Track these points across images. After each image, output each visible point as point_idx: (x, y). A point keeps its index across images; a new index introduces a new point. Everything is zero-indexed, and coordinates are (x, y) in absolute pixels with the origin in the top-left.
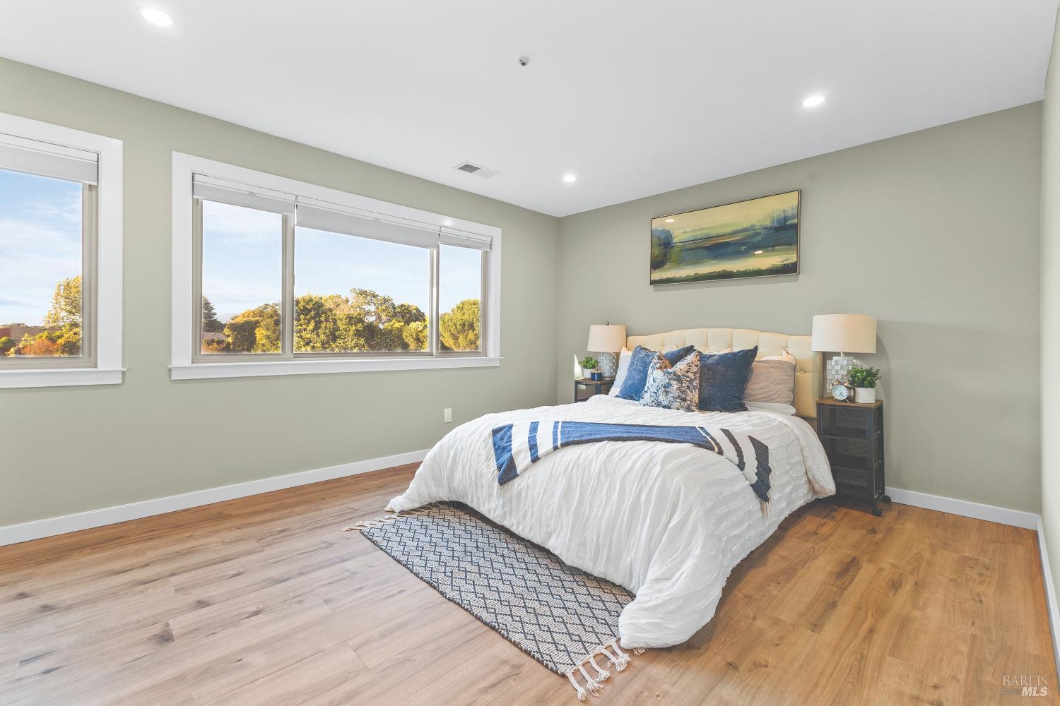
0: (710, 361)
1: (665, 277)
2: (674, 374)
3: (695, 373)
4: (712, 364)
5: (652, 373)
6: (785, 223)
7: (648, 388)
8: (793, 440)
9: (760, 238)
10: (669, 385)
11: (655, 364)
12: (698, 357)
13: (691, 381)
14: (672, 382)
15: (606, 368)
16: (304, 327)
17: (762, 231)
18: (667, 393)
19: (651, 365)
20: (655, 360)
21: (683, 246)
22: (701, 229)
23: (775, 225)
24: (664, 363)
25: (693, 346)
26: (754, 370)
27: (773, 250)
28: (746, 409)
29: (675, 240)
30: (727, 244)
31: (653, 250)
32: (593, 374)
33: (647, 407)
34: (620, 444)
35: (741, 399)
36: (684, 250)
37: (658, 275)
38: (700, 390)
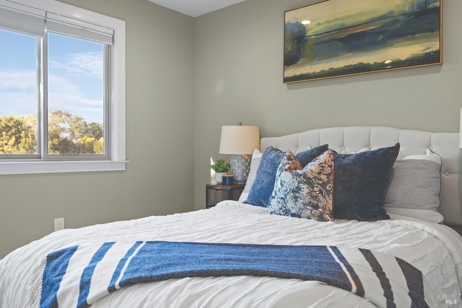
0: (346, 161)
1: (298, 73)
2: (305, 176)
3: (328, 175)
4: (347, 165)
5: (279, 176)
6: (426, 6)
7: (276, 194)
8: (447, 257)
9: (398, 25)
10: (298, 189)
11: (284, 165)
12: (332, 156)
13: (324, 185)
14: (302, 185)
15: (239, 171)
16: (6, 142)
17: (401, 18)
18: (296, 198)
19: (280, 166)
20: (284, 160)
21: (316, 39)
22: (336, 19)
23: (415, 9)
24: (294, 163)
25: (327, 146)
26: (396, 171)
27: (414, 39)
28: (388, 218)
29: (309, 33)
30: (363, 34)
31: (286, 46)
32: (224, 178)
33: (274, 215)
34: (208, 283)
35: (382, 205)
36: (318, 44)
37: (292, 72)
38: (334, 194)
